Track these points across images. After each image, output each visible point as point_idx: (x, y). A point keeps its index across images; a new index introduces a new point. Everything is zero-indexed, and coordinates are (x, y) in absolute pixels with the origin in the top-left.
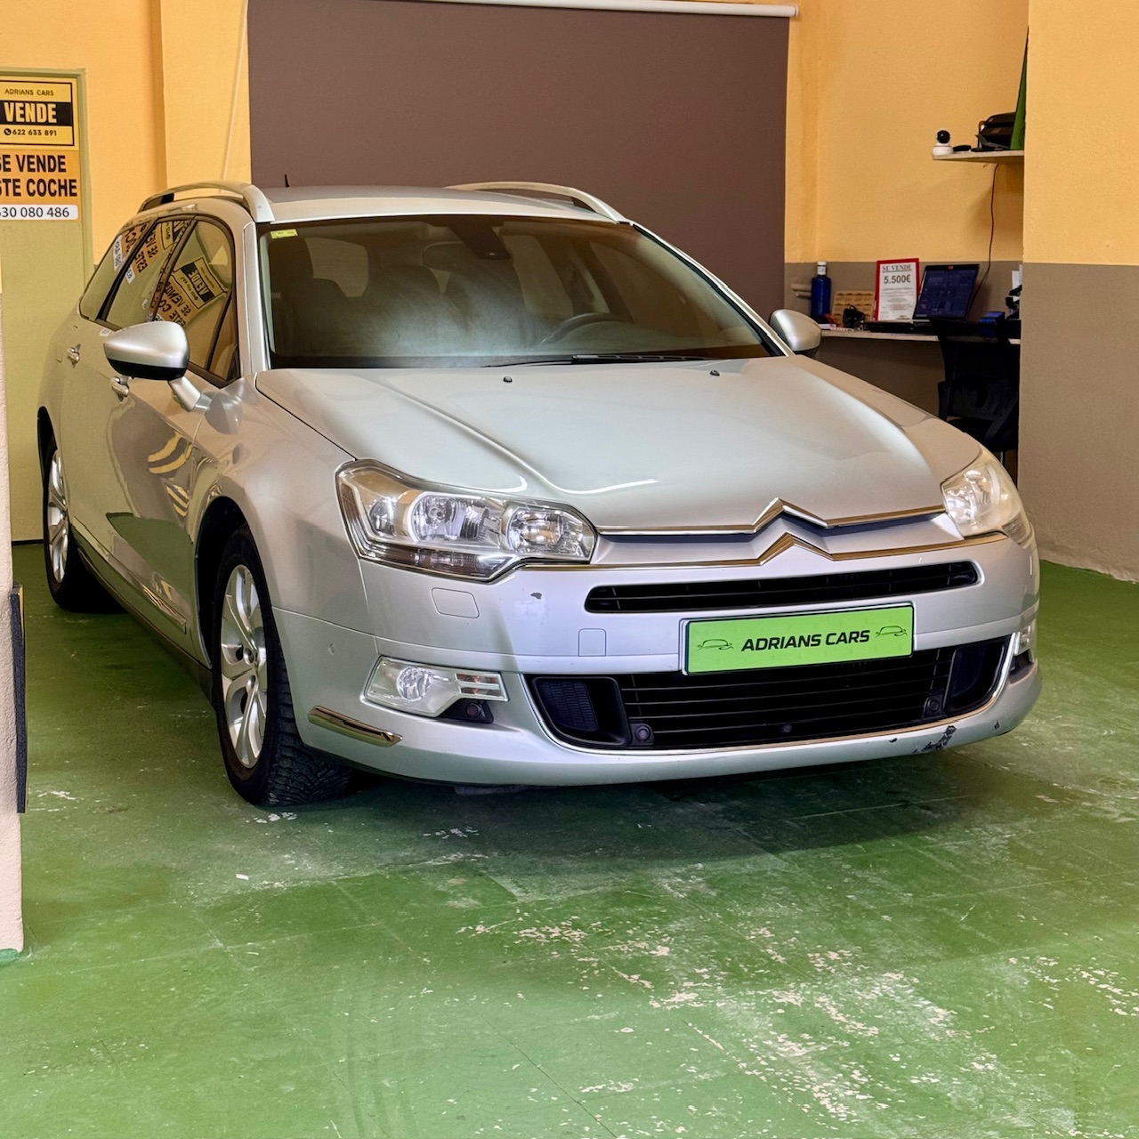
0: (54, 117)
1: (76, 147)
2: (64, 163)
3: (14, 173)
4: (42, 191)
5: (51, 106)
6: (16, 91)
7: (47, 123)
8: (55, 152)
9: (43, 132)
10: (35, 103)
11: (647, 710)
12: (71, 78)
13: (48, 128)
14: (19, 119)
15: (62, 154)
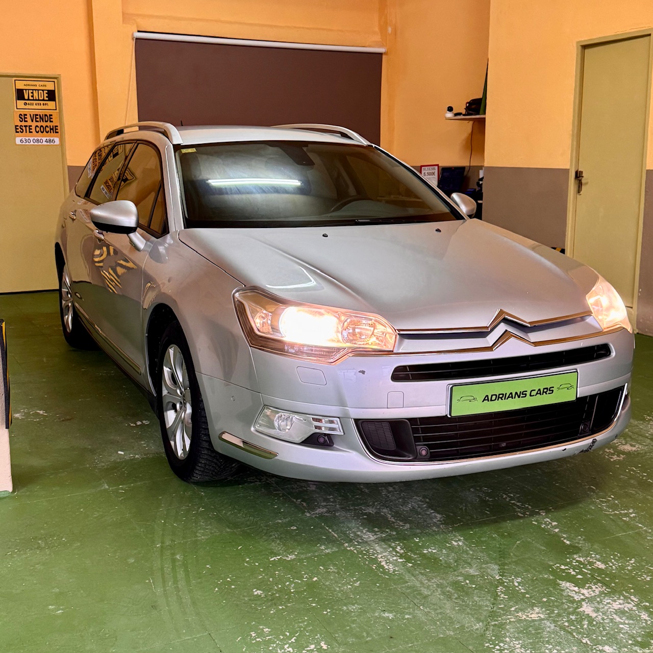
0: (47, 97)
1: (58, 111)
2: (52, 118)
3: (29, 123)
4: (42, 131)
5: (45, 92)
6: (29, 85)
7: (43, 100)
8: (48, 113)
9: (42, 104)
10: (38, 90)
11: (426, 439)
12: (55, 79)
13: (45, 102)
14: (31, 98)
15: (51, 114)
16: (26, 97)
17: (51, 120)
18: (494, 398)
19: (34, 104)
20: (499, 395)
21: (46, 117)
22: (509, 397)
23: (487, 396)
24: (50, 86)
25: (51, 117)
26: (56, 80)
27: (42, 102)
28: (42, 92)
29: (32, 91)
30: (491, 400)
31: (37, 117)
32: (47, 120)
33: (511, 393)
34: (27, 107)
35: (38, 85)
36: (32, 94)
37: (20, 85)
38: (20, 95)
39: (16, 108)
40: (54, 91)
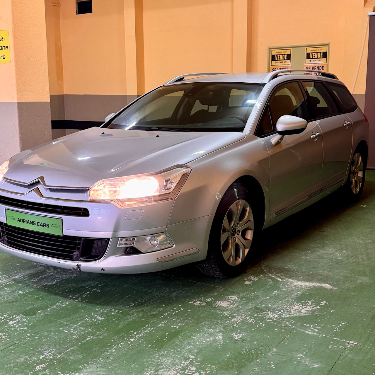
1: (327, 63)
6: (313, 50)
10: (318, 53)
11: (7, 234)
13: (320, 59)
14: (313, 57)
15: (323, 65)
16: (311, 57)
17: (323, 69)
18: (22, 221)
19: (315, 61)
20: (24, 220)
21: (320, 67)
22: (28, 223)
23: (19, 219)
24: (324, 50)
25: (323, 67)
26: (327, 46)
27: (319, 59)
28: (320, 53)
29: (314, 53)
30: (21, 222)
31: (316, 68)
32: (320, 69)
33: (28, 221)
34: (311, 62)
35: (318, 50)
36: (314, 55)
37: (309, 51)
38: (308, 56)
39: (305, 63)
40: (326, 52)
